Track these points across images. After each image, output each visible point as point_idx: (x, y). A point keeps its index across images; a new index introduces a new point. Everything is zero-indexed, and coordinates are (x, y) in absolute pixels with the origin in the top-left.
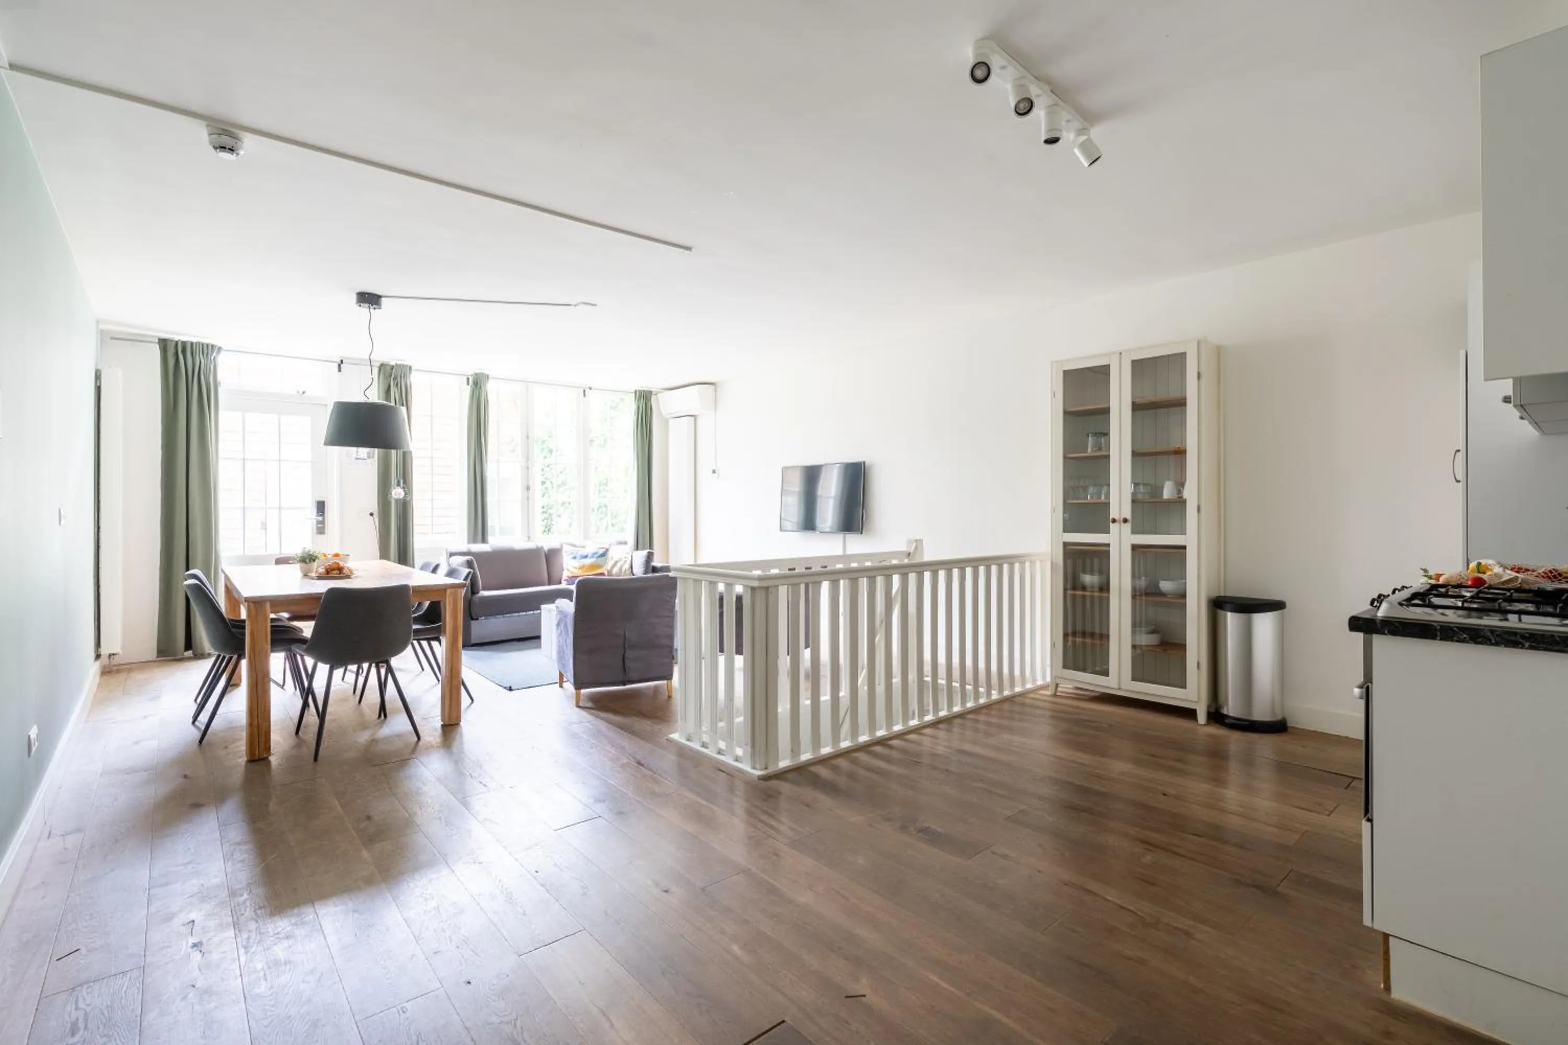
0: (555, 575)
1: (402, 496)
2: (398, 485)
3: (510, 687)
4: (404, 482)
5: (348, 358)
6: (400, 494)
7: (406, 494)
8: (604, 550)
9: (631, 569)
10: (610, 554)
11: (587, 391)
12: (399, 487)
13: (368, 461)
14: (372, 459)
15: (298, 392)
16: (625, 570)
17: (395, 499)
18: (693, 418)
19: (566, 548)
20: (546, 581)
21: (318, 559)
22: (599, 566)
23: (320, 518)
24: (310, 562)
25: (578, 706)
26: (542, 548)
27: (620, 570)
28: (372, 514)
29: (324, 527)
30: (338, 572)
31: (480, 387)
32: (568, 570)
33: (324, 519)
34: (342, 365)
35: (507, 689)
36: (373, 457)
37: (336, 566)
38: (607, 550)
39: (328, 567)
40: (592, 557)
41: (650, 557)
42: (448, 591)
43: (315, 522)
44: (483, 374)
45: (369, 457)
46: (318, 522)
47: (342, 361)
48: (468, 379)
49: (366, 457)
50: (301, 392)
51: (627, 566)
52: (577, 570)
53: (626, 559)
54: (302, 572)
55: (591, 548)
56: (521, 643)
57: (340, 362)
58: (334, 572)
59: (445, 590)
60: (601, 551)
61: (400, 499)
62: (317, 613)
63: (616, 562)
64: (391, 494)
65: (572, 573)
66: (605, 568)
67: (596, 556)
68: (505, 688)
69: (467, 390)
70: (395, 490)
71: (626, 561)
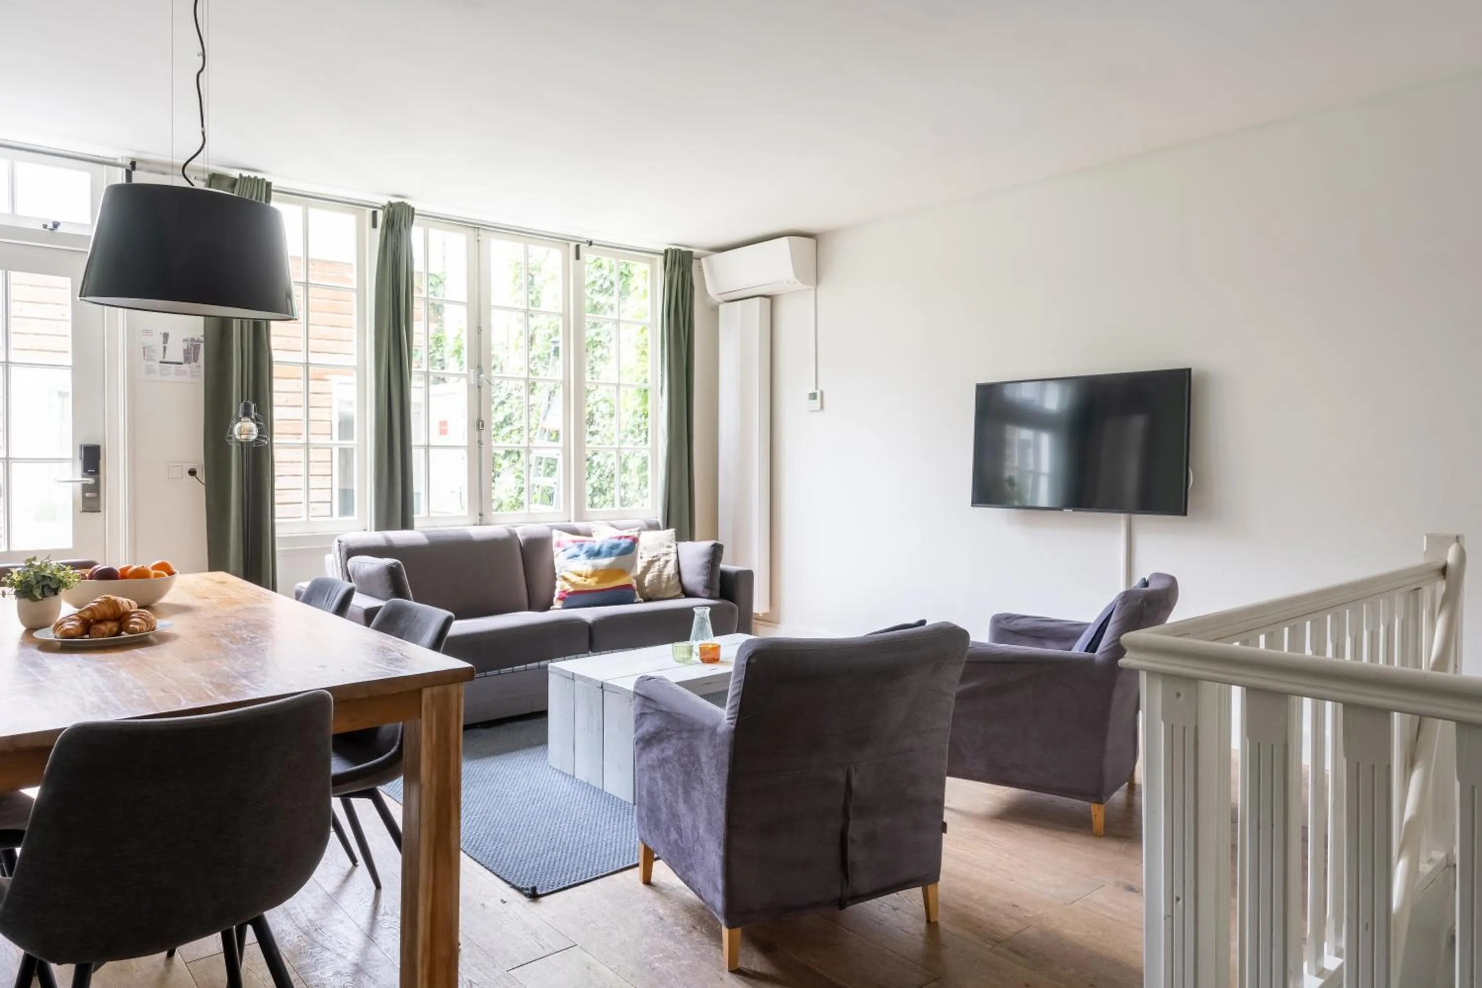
0: (541, 592)
1: (253, 437)
2: (247, 414)
3: (534, 889)
4: (258, 409)
5: (142, 161)
6: (250, 431)
7: (260, 432)
8: (629, 541)
9: (677, 577)
10: (641, 548)
11: (583, 247)
12: (247, 419)
13: (185, 367)
14: (193, 364)
15: (45, 226)
16: (668, 578)
17: (237, 441)
18: (768, 300)
19: (558, 537)
20: (525, 600)
21: (66, 585)
22: (623, 572)
23: (91, 481)
24: (43, 595)
25: (736, 971)
26: (513, 536)
27: (659, 576)
28: (192, 473)
29: (98, 496)
30: (112, 626)
31: (400, 229)
32: (565, 579)
33: (98, 482)
34: (134, 173)
35: (526, 895)
36: (196, 360)
37: (108, 611)
38: (635, 541)
39: (87, 615)
40: (609, 554)
41: (716, 552)
42: (426, 693)
43: (79, 486)
44: (402, 205)
45: (187, 360)
46: (86, 488)
47: (133, 164)
48: (374, 213)
49: (182, 360)
50: (50, 226)
51: (670, 570)
52: (583, 578)
53: (667, 558)
54: (23, 622)
55: (603, 536)
56: (492, 731)
57: (130, 168)
58: (103, 627)
59: (419, 692)
60: (625, 543)
61: (249, 443)
62: (26, 829)
63: (651, 563)
64: (231, 432)
65: (573, 584)
66: (633, 574)
67: (616, 551)
68: (520, 890)
69: (374, 238)
70: (239, 425)
71: (667, 562)
